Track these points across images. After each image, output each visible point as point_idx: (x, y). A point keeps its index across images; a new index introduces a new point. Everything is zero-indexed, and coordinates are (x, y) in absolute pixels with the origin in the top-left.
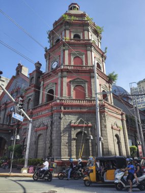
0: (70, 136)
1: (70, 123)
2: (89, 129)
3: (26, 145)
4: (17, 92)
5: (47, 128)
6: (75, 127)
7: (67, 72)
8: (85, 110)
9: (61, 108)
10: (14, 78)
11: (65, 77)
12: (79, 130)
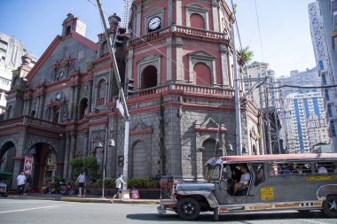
0: (194, 145)
1: (194, 124)
2: (223, 136)
3: (123, 156)
4: (68, 65)
5: (152, 131)
6: (202, 132)
7: (183, 38)
8: (216, 105)
9: (179, 99)
10: (59, 39)
11: (180, 46)
12: (208, 136)
